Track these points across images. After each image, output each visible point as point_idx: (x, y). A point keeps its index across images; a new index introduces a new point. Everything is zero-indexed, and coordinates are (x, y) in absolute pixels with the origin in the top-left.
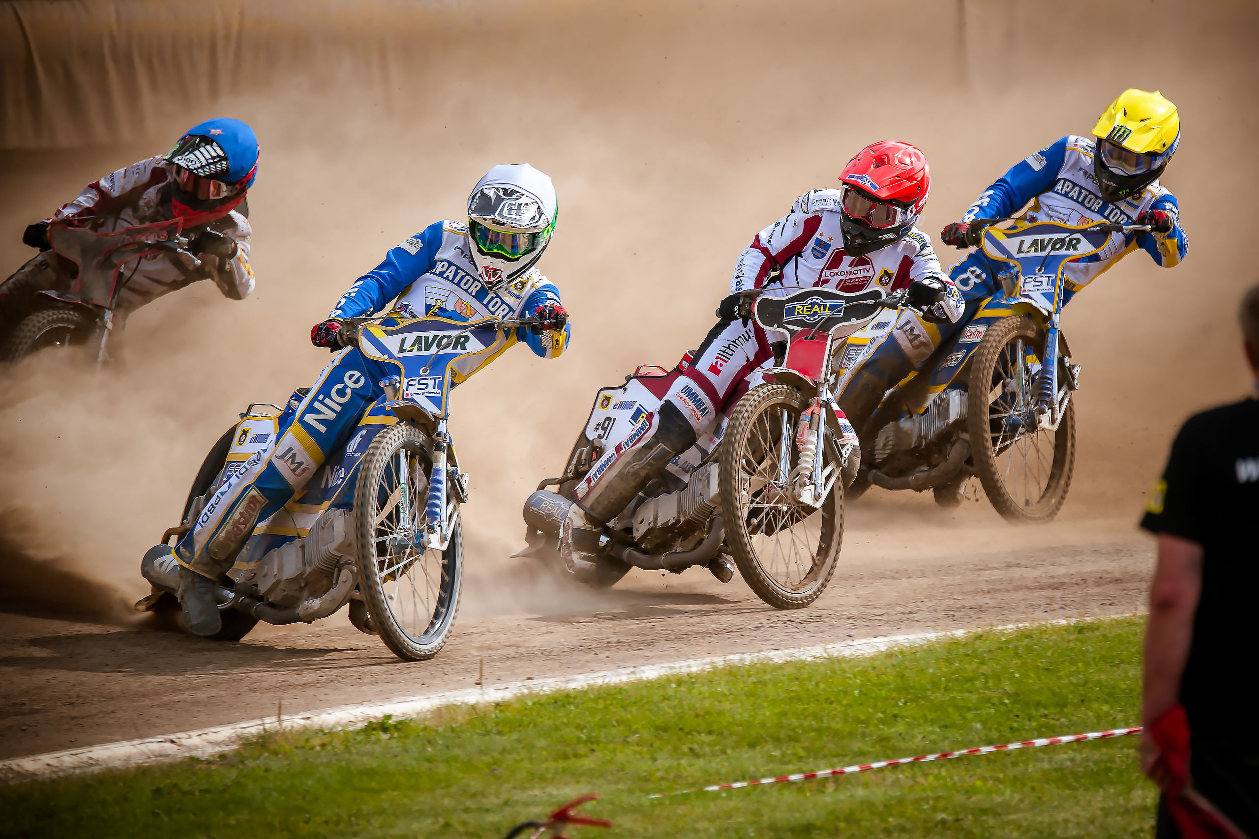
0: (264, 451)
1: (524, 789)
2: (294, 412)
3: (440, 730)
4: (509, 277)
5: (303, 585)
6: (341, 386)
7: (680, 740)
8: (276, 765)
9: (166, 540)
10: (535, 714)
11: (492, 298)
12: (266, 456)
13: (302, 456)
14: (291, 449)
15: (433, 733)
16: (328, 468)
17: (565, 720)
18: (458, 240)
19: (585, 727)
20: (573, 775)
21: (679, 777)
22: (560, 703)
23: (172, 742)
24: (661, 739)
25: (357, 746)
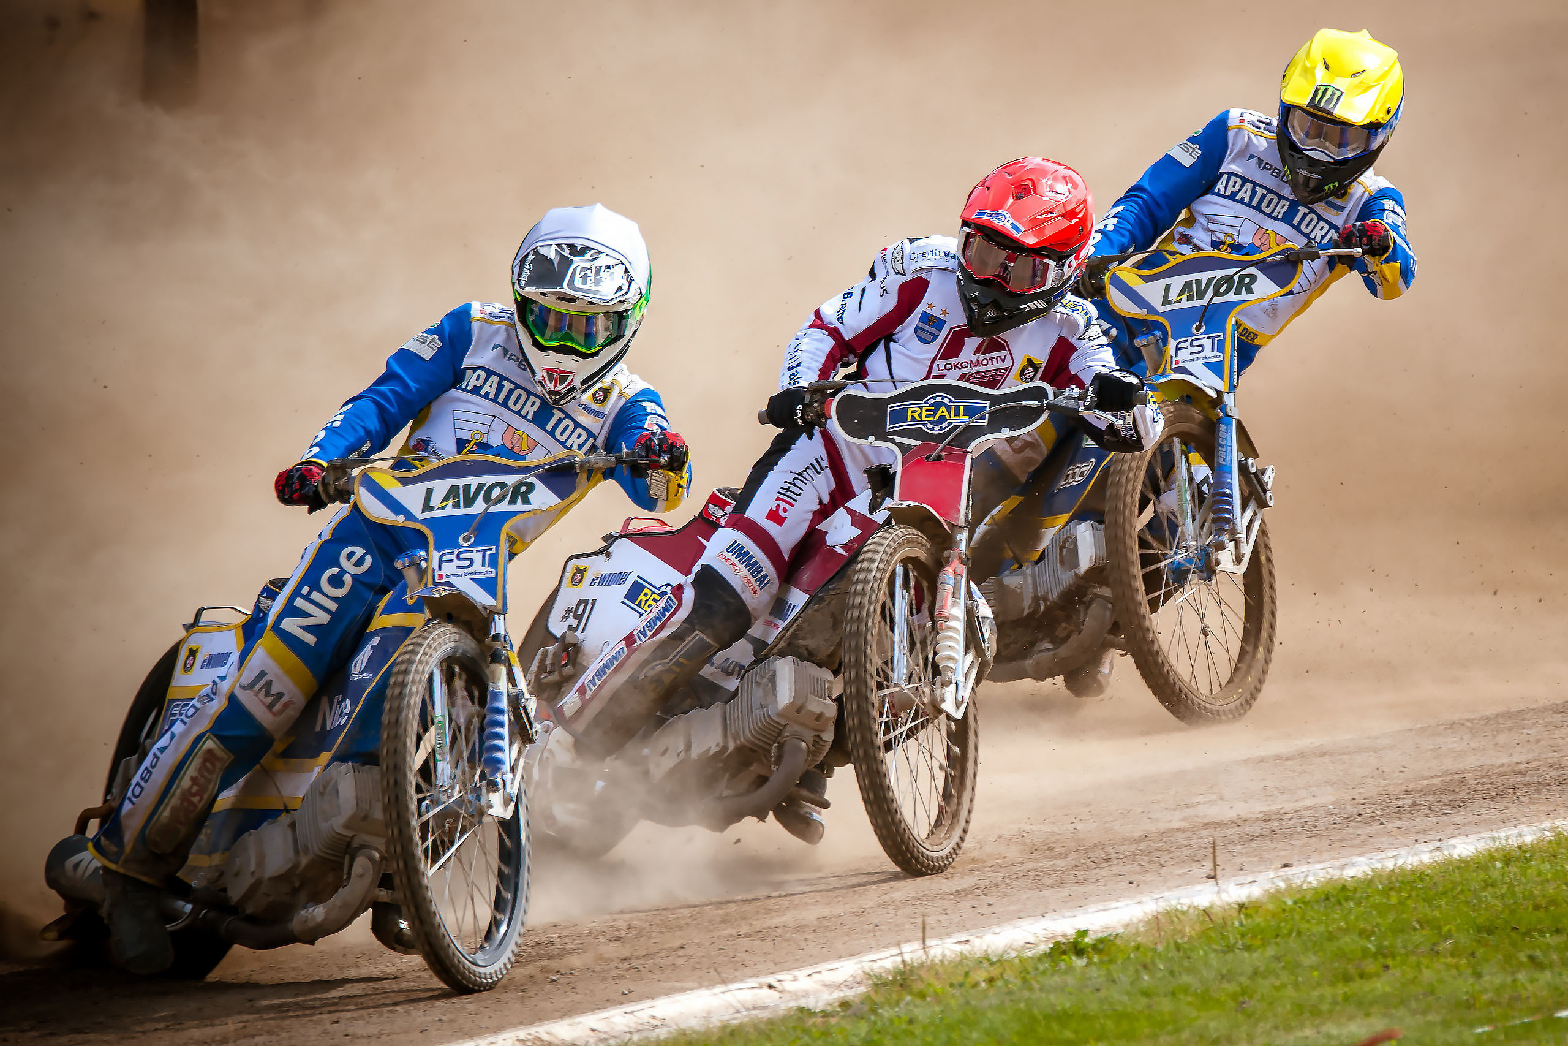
0: (223, 678)
1: (1288, 1029)
2: (266, 615)
3: (1160, 948)
4: (584, 382)
5: (297, 885)
6: (335, 571)
7: (1514, 945)
8: (923, 1012)
9: (82, 826)
10: (1297, 917)
11: (560, 421)
12: (225, 687)
13: (283, 684)
14: (263, 674)
15: (1150, 954)
16: (325, 701)
17: (1342, 924)
18: (497, 332)
19: (1373, 933)
20: (1360, 1004)
21: (1515, 999)
22: (1332, 900)
23: (770, 987)
24: (1486, 945)
25: (1040, 979)
